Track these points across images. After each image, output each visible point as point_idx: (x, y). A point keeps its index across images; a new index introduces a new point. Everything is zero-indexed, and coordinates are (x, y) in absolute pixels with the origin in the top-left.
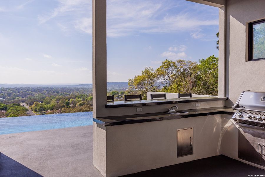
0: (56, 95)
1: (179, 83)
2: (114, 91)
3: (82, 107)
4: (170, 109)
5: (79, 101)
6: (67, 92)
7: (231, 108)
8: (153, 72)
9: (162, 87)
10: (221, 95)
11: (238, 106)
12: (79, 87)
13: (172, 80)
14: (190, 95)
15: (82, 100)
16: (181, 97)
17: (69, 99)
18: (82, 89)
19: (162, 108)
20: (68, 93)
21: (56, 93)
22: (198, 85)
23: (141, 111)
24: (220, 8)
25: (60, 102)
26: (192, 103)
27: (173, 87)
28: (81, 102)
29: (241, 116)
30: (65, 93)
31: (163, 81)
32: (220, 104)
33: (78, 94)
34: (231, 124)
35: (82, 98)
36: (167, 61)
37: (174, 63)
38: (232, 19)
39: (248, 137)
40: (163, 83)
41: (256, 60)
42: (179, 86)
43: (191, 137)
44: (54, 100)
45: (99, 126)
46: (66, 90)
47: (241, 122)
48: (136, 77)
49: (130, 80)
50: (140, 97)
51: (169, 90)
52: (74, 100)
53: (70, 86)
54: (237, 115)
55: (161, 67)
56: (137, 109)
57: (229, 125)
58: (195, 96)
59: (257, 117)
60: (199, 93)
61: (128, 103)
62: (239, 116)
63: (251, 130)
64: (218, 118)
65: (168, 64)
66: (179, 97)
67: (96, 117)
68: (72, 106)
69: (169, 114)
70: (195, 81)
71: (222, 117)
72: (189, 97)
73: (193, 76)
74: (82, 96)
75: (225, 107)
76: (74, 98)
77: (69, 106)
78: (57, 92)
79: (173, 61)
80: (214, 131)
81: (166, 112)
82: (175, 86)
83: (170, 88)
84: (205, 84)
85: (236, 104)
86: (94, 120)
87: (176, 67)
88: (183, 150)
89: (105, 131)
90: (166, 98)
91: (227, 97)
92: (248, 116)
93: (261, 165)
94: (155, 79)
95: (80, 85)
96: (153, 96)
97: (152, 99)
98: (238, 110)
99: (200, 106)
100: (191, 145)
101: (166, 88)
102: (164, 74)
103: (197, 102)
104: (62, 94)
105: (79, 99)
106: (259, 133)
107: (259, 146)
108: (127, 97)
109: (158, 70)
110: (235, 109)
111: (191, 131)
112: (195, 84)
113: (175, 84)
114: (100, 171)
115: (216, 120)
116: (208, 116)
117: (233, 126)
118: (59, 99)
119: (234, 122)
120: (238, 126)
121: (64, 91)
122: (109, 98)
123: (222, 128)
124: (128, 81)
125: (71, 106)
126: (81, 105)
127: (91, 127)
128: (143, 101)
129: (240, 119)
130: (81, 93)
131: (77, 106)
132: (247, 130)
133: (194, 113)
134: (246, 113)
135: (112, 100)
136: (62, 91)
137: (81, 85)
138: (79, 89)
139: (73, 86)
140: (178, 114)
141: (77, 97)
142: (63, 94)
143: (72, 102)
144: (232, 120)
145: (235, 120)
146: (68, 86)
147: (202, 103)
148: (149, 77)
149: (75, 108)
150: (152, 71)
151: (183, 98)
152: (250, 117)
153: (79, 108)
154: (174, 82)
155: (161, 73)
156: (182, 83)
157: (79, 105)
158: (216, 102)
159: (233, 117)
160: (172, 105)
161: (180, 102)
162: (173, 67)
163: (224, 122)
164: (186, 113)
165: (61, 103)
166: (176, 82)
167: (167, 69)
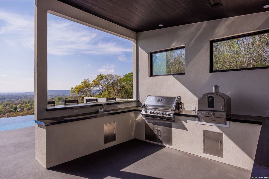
0: (3, 102)
1: (109, 91)
2: (59, 97)
3: (30, 111)
4: (99, 110)
5: (27, 106)
6: (15, 98)
7: (140, 107)
8: (91, 82)
9: (98, 93)
10: (135, 99)
11: (144, 105)
12: (27, 94)
13: (105, 88)
14: (115, 99)
15: (30, 105)
16: (108, 101)
17: (17, 105)
18: (30, 96)
19: (94, 109)
20: (15, 100)
21: (3, 100)
22: (122, 92)
23: (77, 112)
24: (133, 41)
25: (7, 107)
26: (116, 105)
27: (105, 93)
28: (29, 107)
29: (146, 112)
30: (13, 100)
31: (98, 89)
32: (134, 105)
33: (26, 100)
34: (140, 117)
35: (30, 103)
36: (100, 75)
37: (106, 76)
38: (140, 49)
39: (150, 125)
40: (98, 91)
41: (154, 76)
42: (109, 93)
43: (114, 129)
44: (2, 106)
45: (40, 126)
46: (14, 97)
47: (146, 116)
48: (76, 86)
49: (72, 88)
50: (77, 101)
51: (102, 96)
52: (22, 105)
53: (19, 93)
54: (143, 112)
55: (96, 79)
56: (74, 111)
57: (139, 118)
58: (118, 100)
59: (155, 112)
60: (123, 98)
61: (67, 106)
62: (145, 112)
63: (152, 121)
64: (132, 114)
65: (101, 77)
66: (107, 101)
67: (38, 119)
68: (20, 111)
69: (99, 113)
70: (121, 89)
71: (135, 113)
72: (114, 100)
73: (119, 85)
74: (30, 101)
75: (137, 107)
76: (22, 104)
77: (17, 111)
78: (5, 99)
79: (105, 75)
80: (130, 123)
81: (97, 112)
82: (106, 93)
83: (103, 94)
84: (126, 91)
85: (143, 104)
86: (36, 121)
87: (107, 79)
88: (109, 138)
89: (45, 130)
90: (97, 102)
91: (138, 100)
92: (150, 112)
93: (158, 142)
94: (92, 88)
95: (27, 93)
96: (87, 101)
97: (87, 102)
98: (144, 108)
99: (121, 107)
100: (114, 134)
101: (100, 94)
102: (98, 84)
103: (120, 103)
104: (9, 101)
105: (27, 105)
106: (156, 122)
107: (157, 131)
108: (66, 102)
109: (94, 81)
110: (142, 108)
111: (114, 124)
112: (120, 91)
113: (106, 91)
114: (40, 163)
115: (131, 115)
116: (126, 113)
117: (142, 119)
118: (7, 105)
119: (142, 116)
120: (144, 119)
121: (12, 97)
122: (49, 103)
123: (135, 120)
124: (70, 89)
125: (18, 110)
126: (29, 109)
127: (33, 127)
128: (80, 105)
129: (145, 114)
130: (29, 99)
131: (24, 110)
132: (150, 121)
133: (117, 111)
134: (149, 110)
135: (53, 105)
136: (9, 98)
137: (29, 92)
138: (27, 96)
139: (21, 93)
140: (105, 113)
141: (25, 103)
142: (11, 100)
143: (20, 107)
144: (141, 115)
145: (143, 115)
146: (16, 93)
147: (122, 104)
148: (87, 86)
149: (23, 112)
150: (89, 82)
151: (110, 101)
152: (151, 113)
153: (26, 112)
154: (106, 90)
155: (96, 83)
156: (111, 91)
157: (27, 109)
158: (131, 103)
159: (141, 113)
160: (101, 107)
161: (107, 104)
162: (105, 79)
163: (136, 117)
164: (111, 112)
165: (8, 109)
166: (107, 90)
167: (101, 80)
